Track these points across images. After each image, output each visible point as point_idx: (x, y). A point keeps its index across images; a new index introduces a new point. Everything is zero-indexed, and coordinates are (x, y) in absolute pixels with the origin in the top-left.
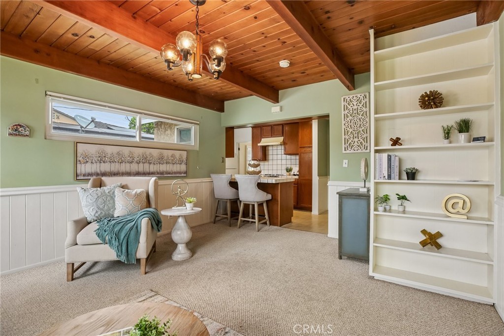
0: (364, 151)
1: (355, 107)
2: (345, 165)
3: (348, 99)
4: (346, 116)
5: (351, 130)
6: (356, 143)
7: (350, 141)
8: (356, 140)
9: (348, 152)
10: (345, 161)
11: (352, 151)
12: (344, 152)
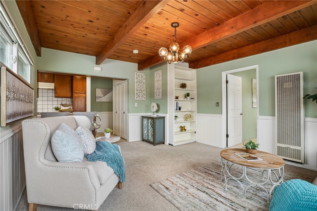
0: (144, 99)
1: (140, 79)
2: (136, 106)
3: (138, 74)
4: (137, 82)
5: (139, 89)
6: (141, 96)
7: (138, 94)
8: (141, 94)
9: (137, 99)
10: (136, 104)
11: (139, 99)
12: (136, 99)
